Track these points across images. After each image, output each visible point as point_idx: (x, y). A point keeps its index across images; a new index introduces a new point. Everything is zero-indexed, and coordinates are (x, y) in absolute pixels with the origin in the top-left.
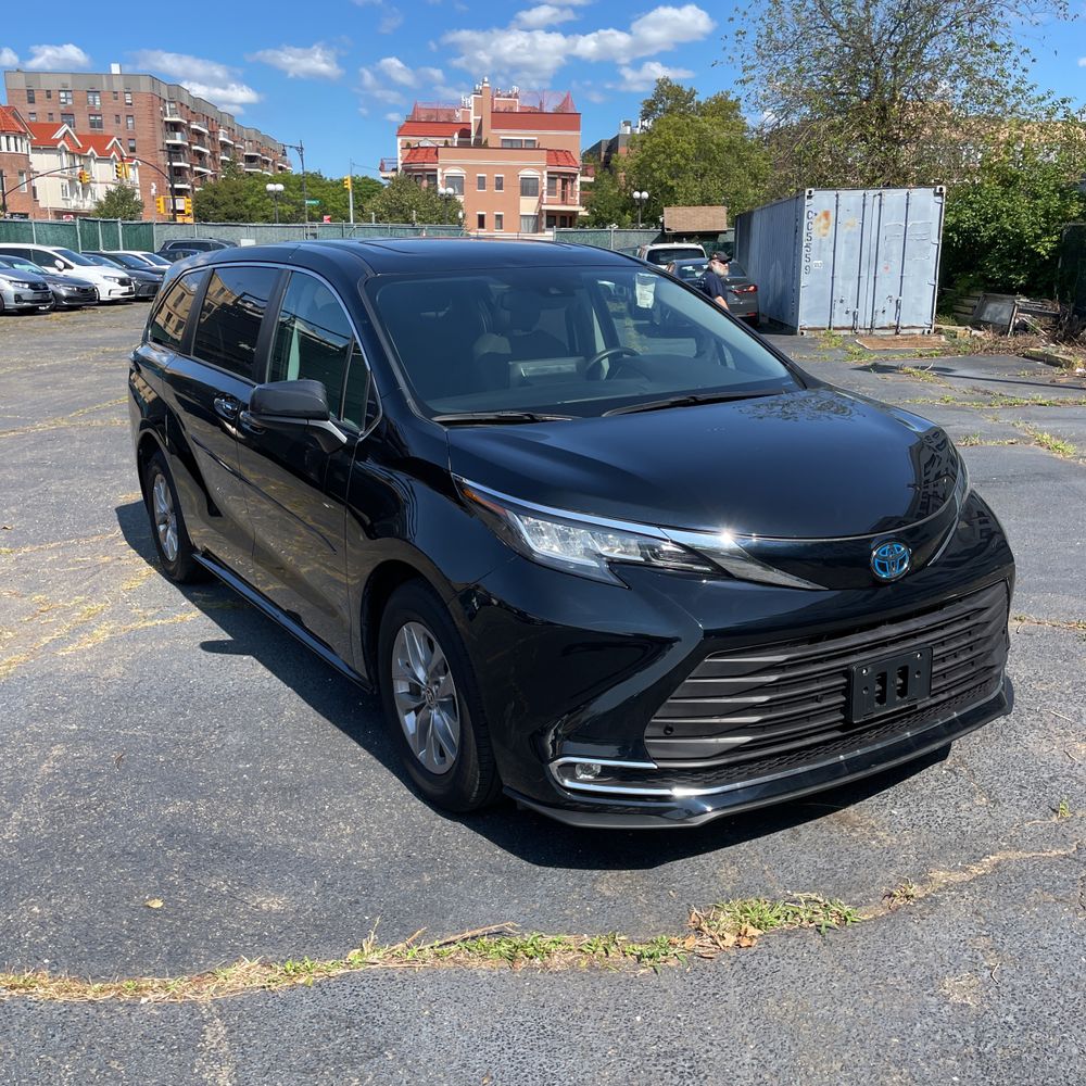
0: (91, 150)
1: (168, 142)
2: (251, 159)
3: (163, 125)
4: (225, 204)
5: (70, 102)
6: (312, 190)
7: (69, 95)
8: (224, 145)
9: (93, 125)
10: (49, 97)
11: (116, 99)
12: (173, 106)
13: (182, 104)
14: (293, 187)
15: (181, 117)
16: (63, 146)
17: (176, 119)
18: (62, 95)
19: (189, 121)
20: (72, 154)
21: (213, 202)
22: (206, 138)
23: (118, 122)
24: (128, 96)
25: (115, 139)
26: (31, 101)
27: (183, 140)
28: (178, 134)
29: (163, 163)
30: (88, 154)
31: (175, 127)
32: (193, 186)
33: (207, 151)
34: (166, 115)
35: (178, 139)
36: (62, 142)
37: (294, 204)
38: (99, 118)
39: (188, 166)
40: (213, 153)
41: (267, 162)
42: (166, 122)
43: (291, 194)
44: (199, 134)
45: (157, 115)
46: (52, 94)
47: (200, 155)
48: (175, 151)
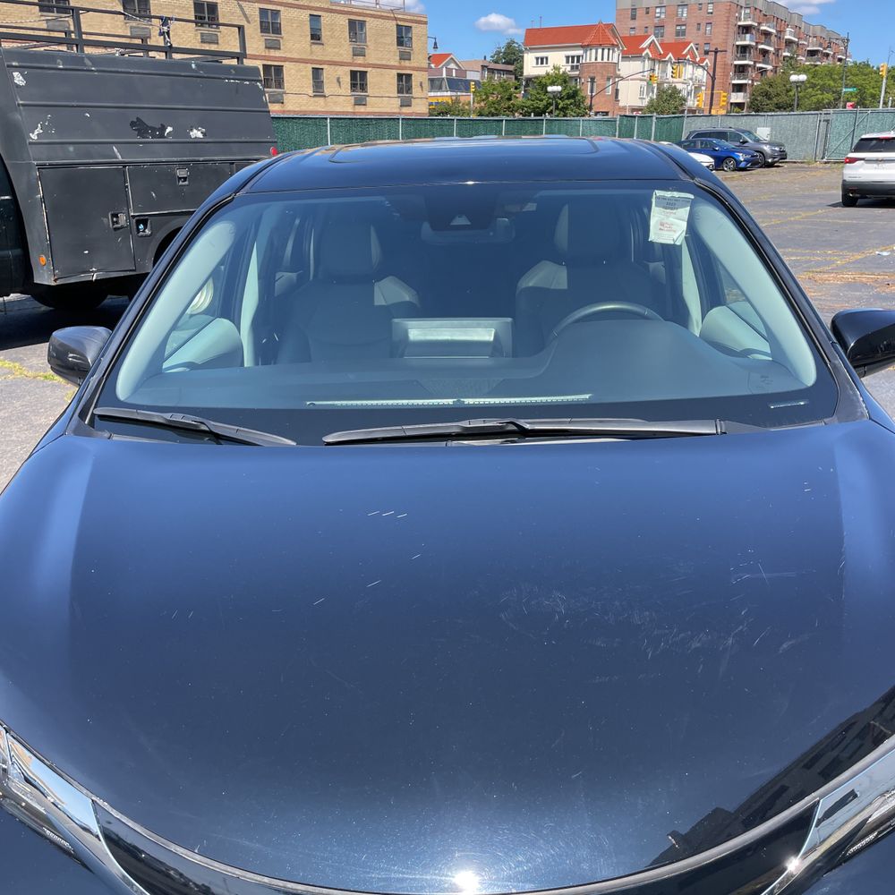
0: (670, 55)
1: (738, 43)
2: (812, 53)
3: (736, 29)
4: (778, 95)
5: (663, 16)
6: (854, 79)
7: (663, 10)
8: (789, 43)
9: (678, 34)
10: (647, 13)
11: (700, 9)
12: (748, 11)
13: (756, 9)
14: (836, 77)
15: (753, 21)
16: (647, 54)
17: (749, 23)
18: (658, 10)
19: (759, 24)
20: (653, 60)
21: (767, 95)
22: (773, 38)
23: (699, 29)
24: (711, 6)
25: (692, 44)
26: (634, 18)
27: (751, 40)
28: (748, 36)
29: (730, 62)
30: (667, 59)
31: (747, 29)
32: (753, 81)
33: (771, 49)
34: (740, 20)
35: (747, 40)
36: (647, 51)
37: (834, 92)
38: (684, 28)
39: (752, 63)
40: (777, 50)
41: (827, 55)
42: (739, 26)
43: (832, 83)
44: (767, 34)
45: (732, 20)
46: (651, 10)
47: (765, 52)
48: (744, 49)
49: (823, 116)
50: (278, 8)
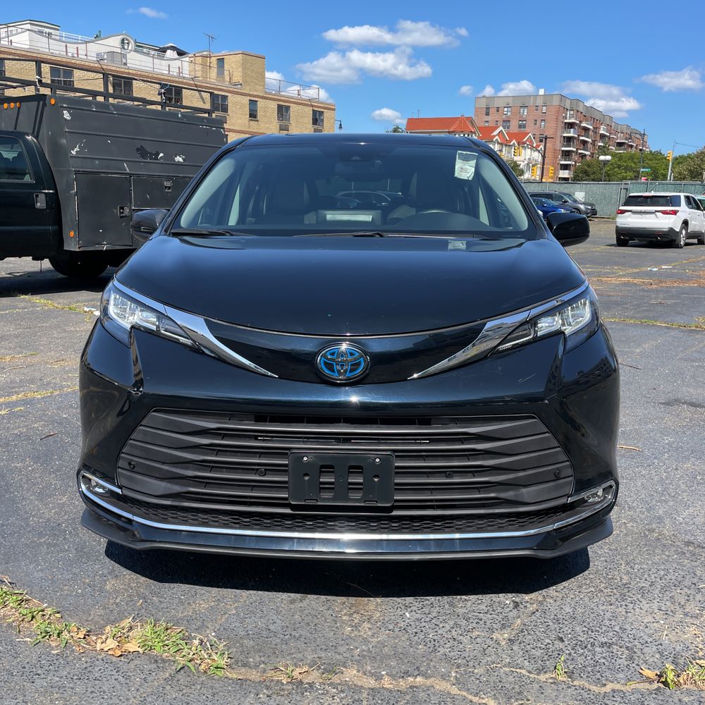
0: (514, 141)
1: (565, 135)
2: (620, 144)
3: (563, 125)
4: (594, 173)
5: (509, 114)
6: (650, 162)
7: (510, 109)
8: (603, 136)
9: (520, 126)
10: (498, 111)
11: (537, 110)
12: (572, 112)
13: (578, 111)
14: (636, 160)
15: (576, 119)
16: (497, 140)
17: (573, 120)
18: (506, 109)
19: (581, 122)
20: (501, 144)
21: (586, 173)
22: (591, 133)
23: (535, 124)
24: (544, 108)
25: (530, 134)
26: (487, 114)
27: (574, 133)
28: (572, 130)
29: (558, 149)
30: (512, 143)
31: (571, 125)
32: (575, 162)
33: (590, 140)
34: (566, 119)
35: (572, 133)
36: (497, 137)
37: (634, 172)
38: (524, 122)
39: (575, 150)
40: (594, 141)
41: (632, 146)
42: (566, 123)
43: (633, 165)
44: (586, 129)
45: (561, 119)
46: (500, 109)
47: (584, 142)
48: (569, 140)
49: (623, 186)
50: (227, 94)
